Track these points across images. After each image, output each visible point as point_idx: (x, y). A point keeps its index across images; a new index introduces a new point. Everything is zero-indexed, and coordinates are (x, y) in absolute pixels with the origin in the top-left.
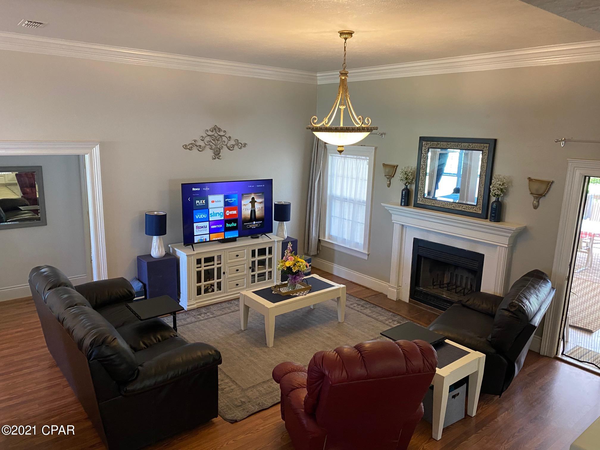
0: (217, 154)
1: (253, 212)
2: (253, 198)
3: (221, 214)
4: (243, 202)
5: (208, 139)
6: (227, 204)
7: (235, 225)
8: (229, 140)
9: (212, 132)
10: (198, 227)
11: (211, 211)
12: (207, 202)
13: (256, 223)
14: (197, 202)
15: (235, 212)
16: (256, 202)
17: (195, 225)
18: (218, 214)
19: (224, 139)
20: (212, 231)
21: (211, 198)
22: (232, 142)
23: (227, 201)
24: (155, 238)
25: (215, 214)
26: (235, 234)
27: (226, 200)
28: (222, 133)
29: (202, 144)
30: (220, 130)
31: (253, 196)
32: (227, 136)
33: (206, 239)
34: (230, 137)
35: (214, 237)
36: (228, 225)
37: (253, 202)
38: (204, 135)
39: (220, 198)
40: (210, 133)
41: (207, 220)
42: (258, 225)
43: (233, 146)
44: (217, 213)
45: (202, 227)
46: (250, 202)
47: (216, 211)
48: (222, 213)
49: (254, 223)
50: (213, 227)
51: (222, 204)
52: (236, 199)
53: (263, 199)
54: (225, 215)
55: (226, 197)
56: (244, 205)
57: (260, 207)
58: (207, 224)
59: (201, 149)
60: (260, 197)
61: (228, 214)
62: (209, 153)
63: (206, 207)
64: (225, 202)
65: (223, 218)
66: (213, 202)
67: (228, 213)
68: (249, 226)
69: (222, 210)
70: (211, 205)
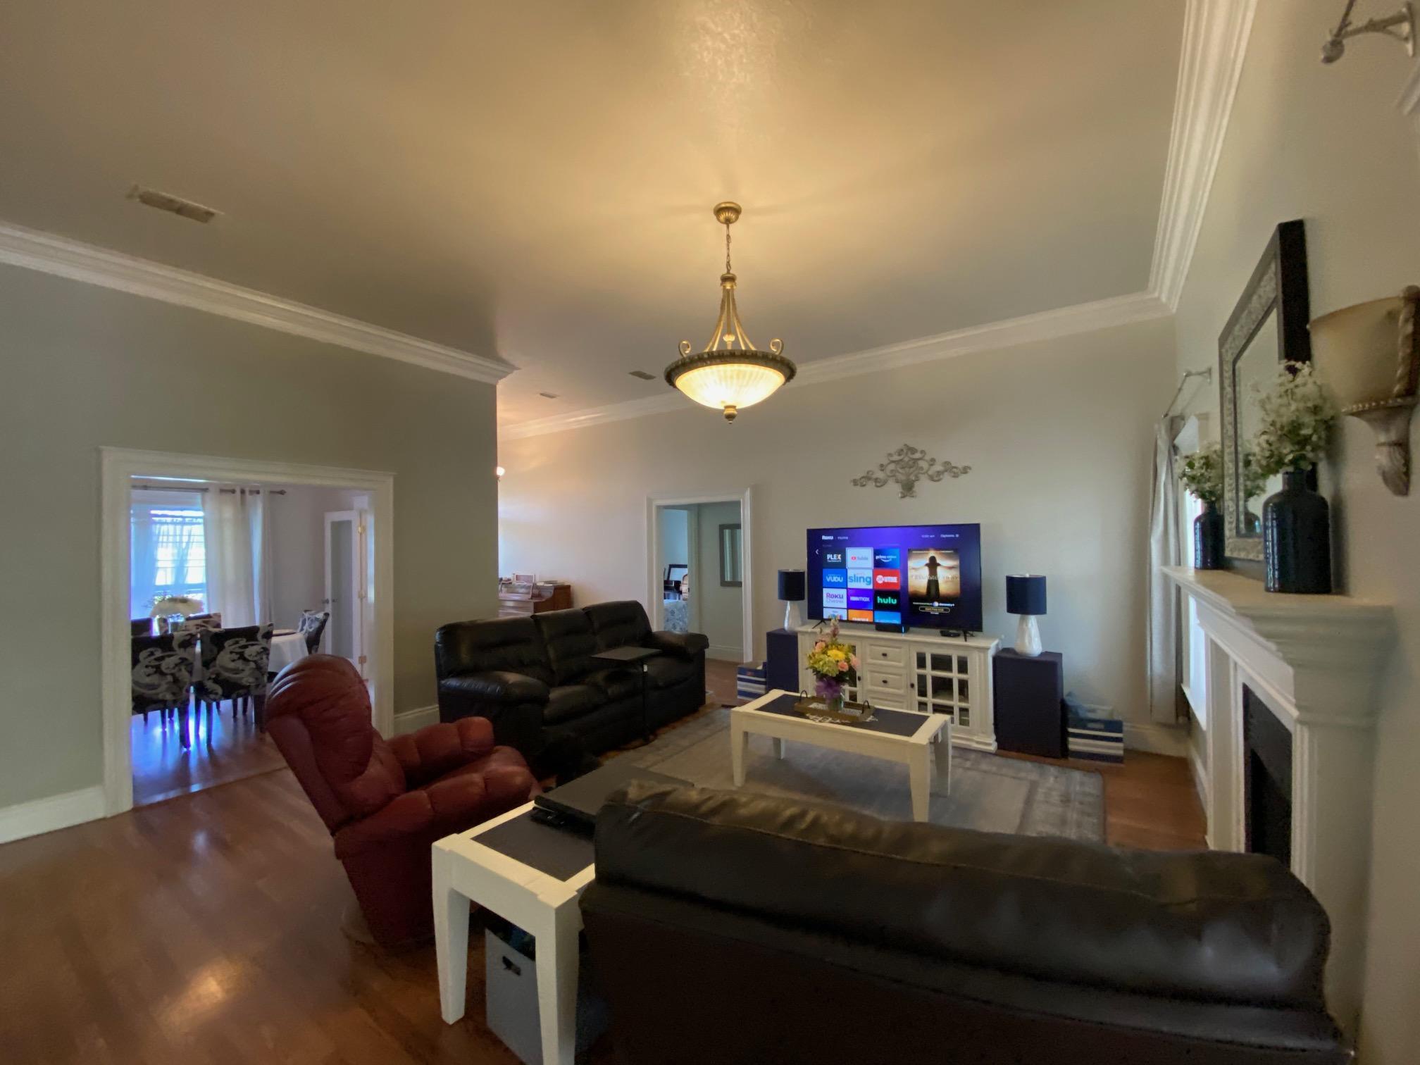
0: (908, 489)
1: (933, 584)
2: (933, 559)
3: (868, 580)
4: (911, 564)
5: (892, 466)
6: (878, 564)
7: (894, 602)
8: (932, 465)
9: (900, 455)
10: (829, 595)
11: (850, 573)
12: (844, 558)
13: (939, 606)
14: (829, 556)
15: (894, 580)
16: (939, 565)
17: (825, 591)
18: (862, 580)
19: (921, 463)
20: (851, 605)
21: (851, 552)
22: (938, 467)
23: (879, 560)
24: (789, 602)
25: (857, 579)
26: (895, 619)
27: (877, 557)
28: (917, 455)
29: (880, 475)
30: (913, 450)
31: (932, 553)
32: (928, 457)
33: (841, 616)
34: (933, 460)
35: (856, 615)
36: (881, 600)
37: (933, 565)
38: (885, 462)
39: (868, 553)
40: (896, 458)
41: (843, 585)
42: (945, 610)
43: (939, 473)
44: (860, 578)
45: (836, 596)
46: (927, 565)
47: (859, 573)
48: (870, 578)
49: (936, 604)
50: (853, 599)
51: (870, 563)
52: (895, 557)
53: (955, 560)
54: (875, 583)
55: (876, 553)
56: (913, 569)
57: (950, 576)
58: (843, 592)
59: (880, 483)
60: (949, 557)
61: (880, 582)
62: (894, 488)
63: (841, 567)
64: (875, 560)
65: (871, 587)
66: (854, 558)
67: (881, 579)
68: (924, 609)
69: (869, 574)
70: (849, 563)
